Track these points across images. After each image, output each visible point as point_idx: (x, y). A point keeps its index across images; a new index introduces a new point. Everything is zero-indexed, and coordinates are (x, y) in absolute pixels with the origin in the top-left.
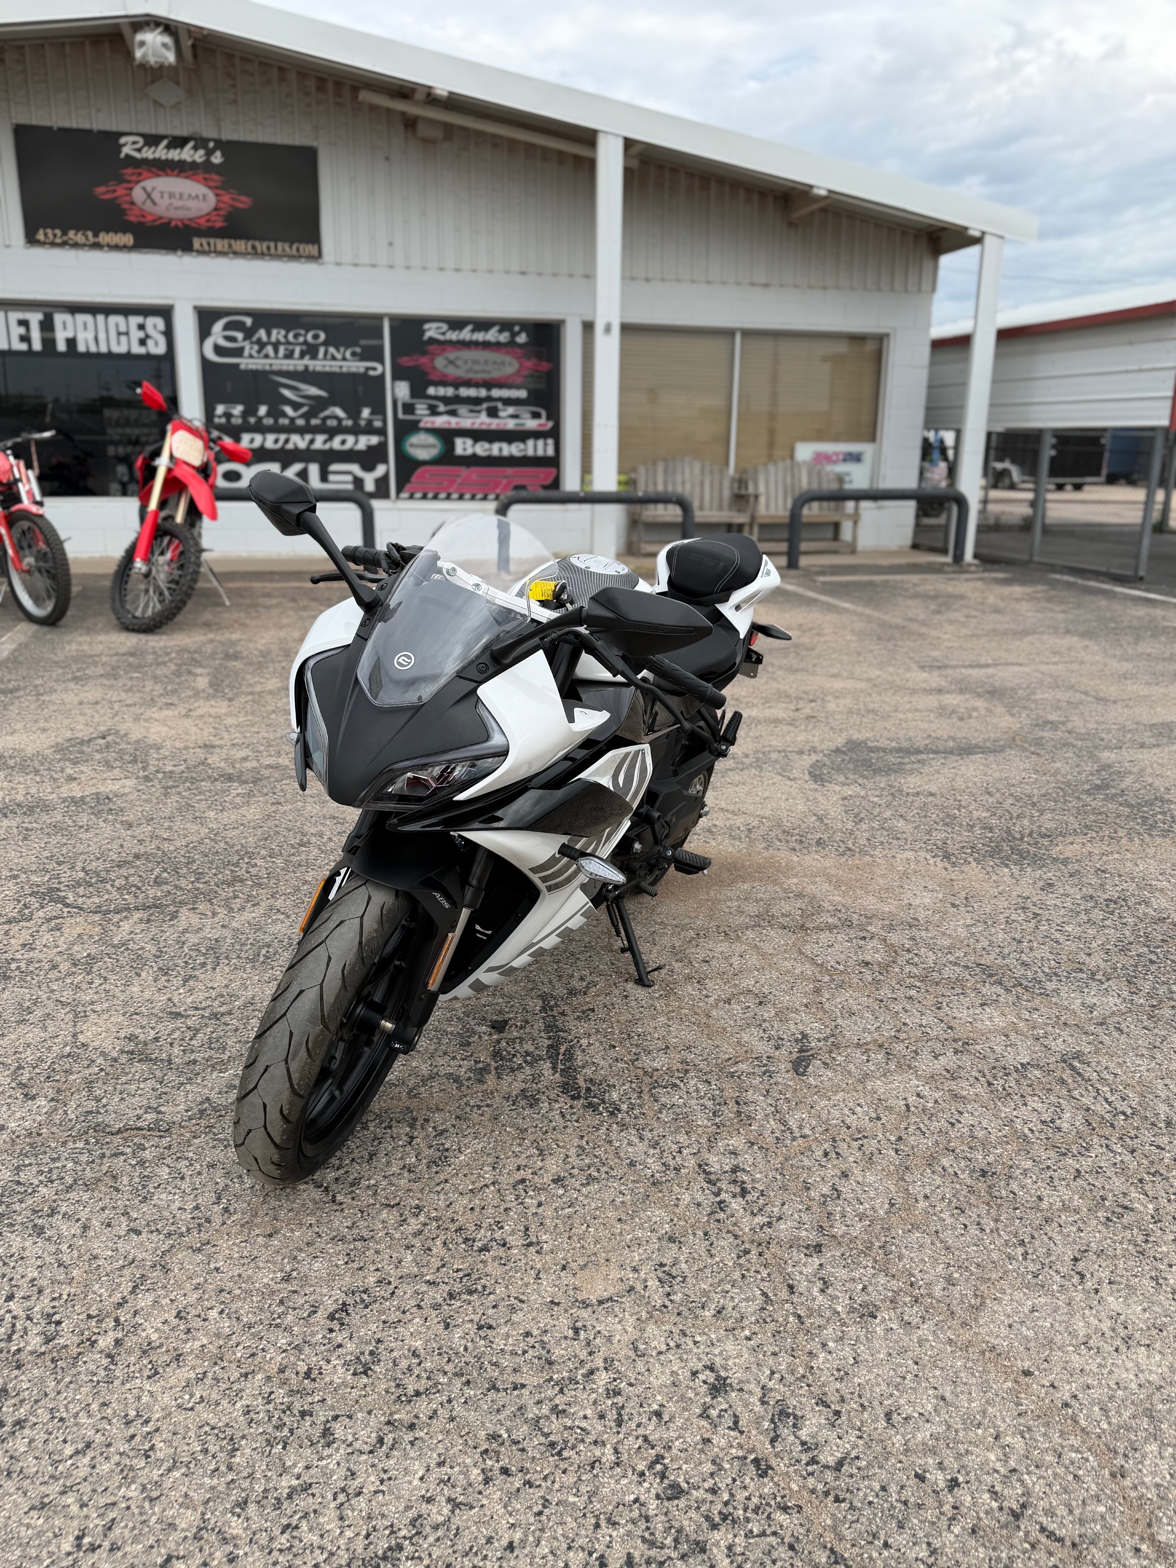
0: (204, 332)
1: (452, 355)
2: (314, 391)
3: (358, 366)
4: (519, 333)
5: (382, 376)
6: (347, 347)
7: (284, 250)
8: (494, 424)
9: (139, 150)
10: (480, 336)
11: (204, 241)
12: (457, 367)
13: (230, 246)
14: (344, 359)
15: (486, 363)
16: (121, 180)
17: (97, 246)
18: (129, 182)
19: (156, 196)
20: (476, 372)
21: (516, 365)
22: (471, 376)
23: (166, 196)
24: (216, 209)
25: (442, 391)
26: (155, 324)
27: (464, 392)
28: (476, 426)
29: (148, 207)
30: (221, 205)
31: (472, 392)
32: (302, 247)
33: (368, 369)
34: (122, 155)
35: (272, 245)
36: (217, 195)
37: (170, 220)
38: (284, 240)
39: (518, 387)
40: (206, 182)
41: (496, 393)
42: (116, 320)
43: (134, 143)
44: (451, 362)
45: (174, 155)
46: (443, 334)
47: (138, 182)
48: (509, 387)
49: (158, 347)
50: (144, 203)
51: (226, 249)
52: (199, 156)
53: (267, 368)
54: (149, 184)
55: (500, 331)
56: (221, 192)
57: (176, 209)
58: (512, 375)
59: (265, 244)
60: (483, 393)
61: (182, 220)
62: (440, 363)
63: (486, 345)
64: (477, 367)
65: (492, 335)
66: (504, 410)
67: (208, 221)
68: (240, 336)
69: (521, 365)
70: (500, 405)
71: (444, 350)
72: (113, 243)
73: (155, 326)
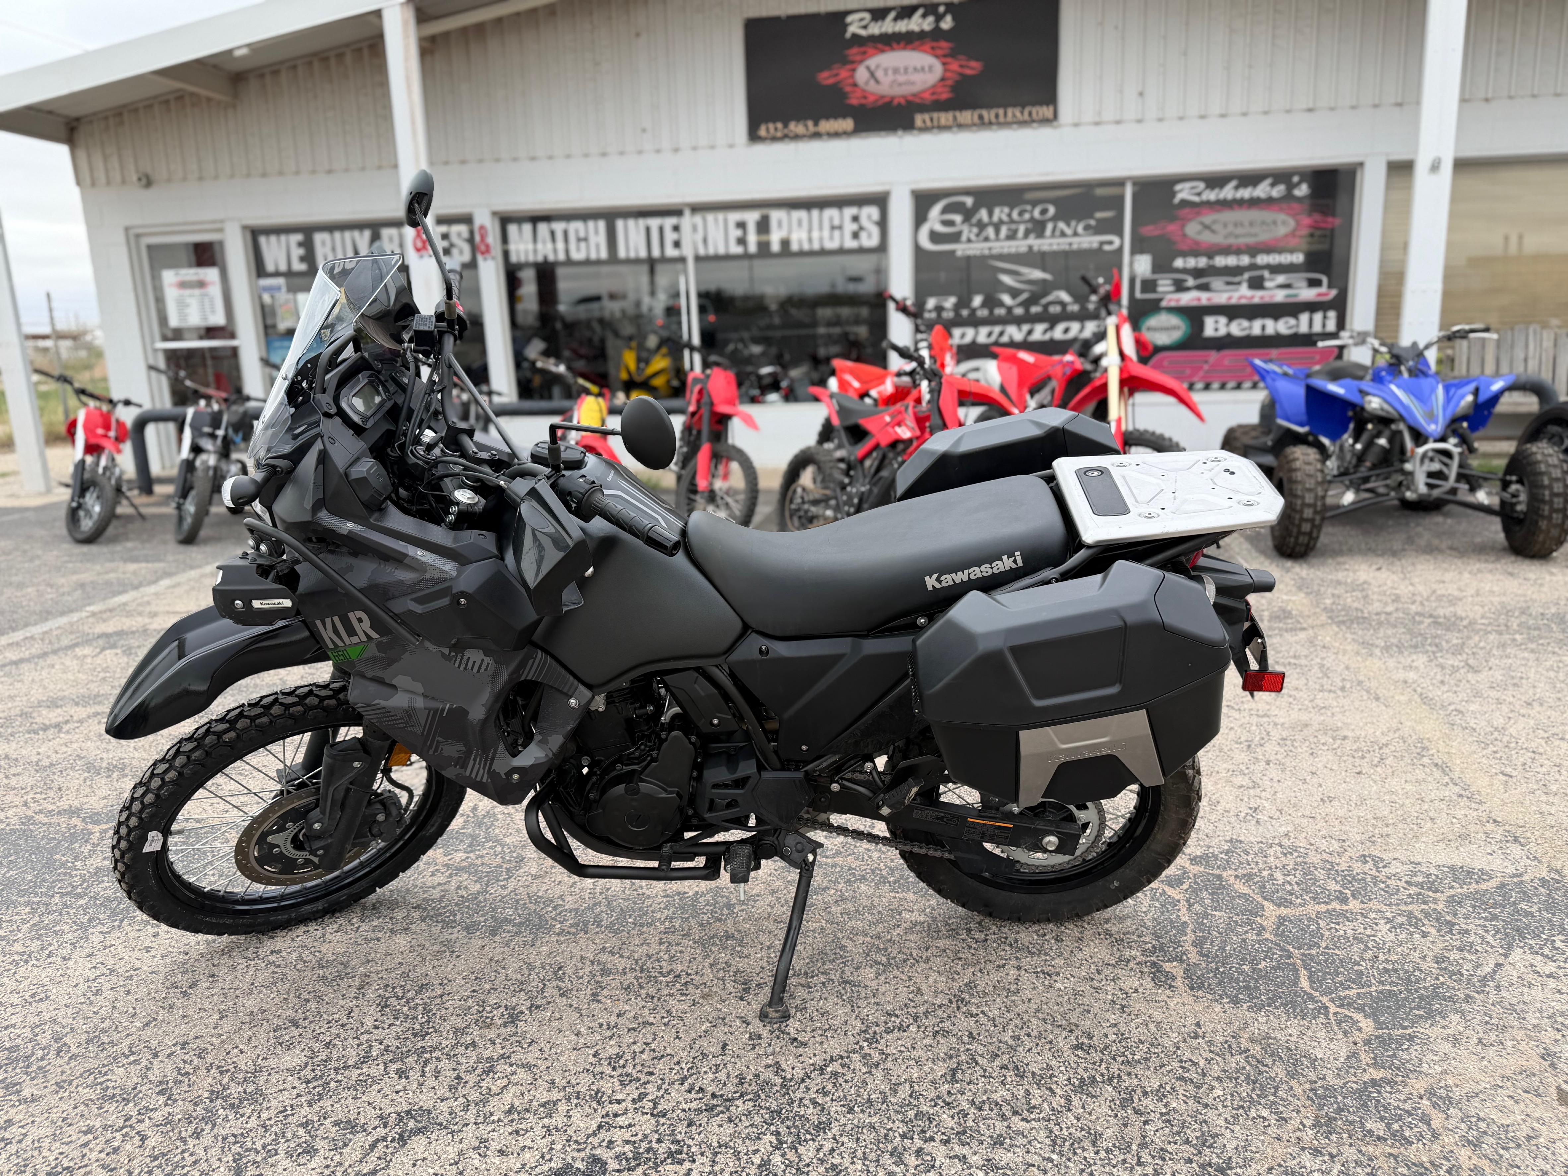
0: (920, 218)
1: (1208, 219)
2: (1037, 274)
3: (1090, 241)
4: (1298, 184)
5: (1120, 250)
6: (1079, 220)
7: (1014, 116)
8: (1258, 297)
9: (865, 27)
10: (1246, 193)
11: (927, 117)
12: (1213, 232)
13: (955, 118)
14: (1075, 234)
15: (1251, 224)
16: (845, 61)
17: (817, 135)
18: (853, 62)
19: (879, 74)
20: (1237, 236)
21: (1292, 223)
22: (1231, 241)
23: (890, 72)
24: (943, 79)
25: (1191, 262)
26: (871, 213)
27: (1220, 261)
28: (1234, 301)
29: (872, 87)
30: (949, 74)
31: (1231, 261)
32: (1034, 110)
33: (1102, 243)
34: (848, 35)
35: (1001, 111)
36: (944, 64)
37: (893, 98)
38: (1014, 105)
39: (1292, 251)
40: (933, 52)
41: (1262, 259)
42: (831, 213)
43: (862, 20)
44: (1207, 227)
45: (902, 26)
46: (1199, 194)
47: (861, 62)
48: (1280, 251)
49: (871, 239)
50: (867, 83)
51: (950, 122)
52: (927, 24)
53: (986, 252)
54: (872, 62)
55: (1273, 185)
56: (949, 60)
57: (900, 84)
58: (1286, 236)
59: (993, 112)
60: (1245, 260)
61: (904, 97)
62: (1192, 229)
63: (1254, 203)
64: (1239, 231)
65: (1262, 190)
66: (1271, 280)
67: (933, 94)
68: (958, 218)
69: (1298, 223)
70: (1266, 274)
71: (1198, 214)
72: (832, 130)
73: (869, 217)
